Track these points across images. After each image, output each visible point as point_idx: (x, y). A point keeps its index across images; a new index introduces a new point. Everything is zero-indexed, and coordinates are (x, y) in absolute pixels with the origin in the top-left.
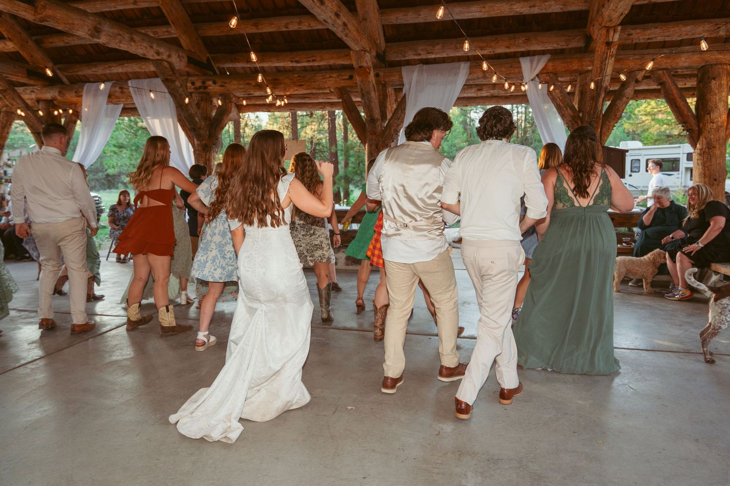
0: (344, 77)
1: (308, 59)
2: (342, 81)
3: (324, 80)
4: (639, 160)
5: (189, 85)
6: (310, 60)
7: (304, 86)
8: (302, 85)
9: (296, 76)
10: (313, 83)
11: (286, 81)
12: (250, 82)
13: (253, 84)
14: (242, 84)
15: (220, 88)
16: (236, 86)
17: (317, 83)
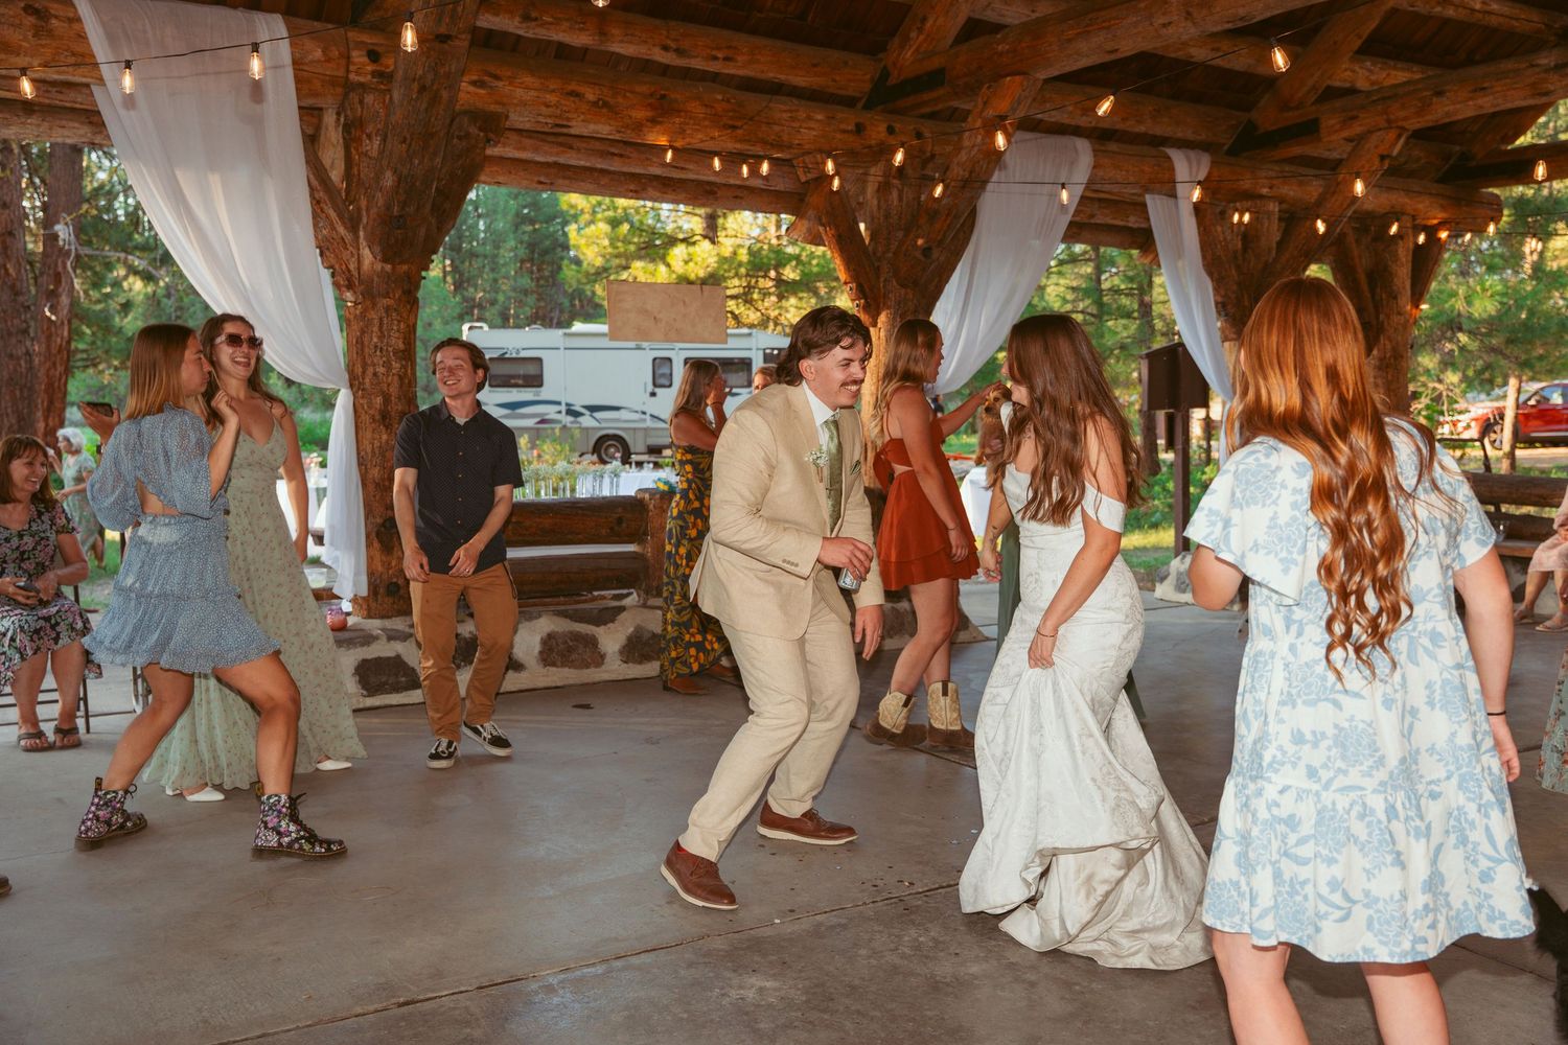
0: (843, 126)
1: (714, 53)
2: (839, 136)
3: (794, 125)
4: (670, 360)
5: (359, 57)
6: (720, 55)
7: (740, 132)
8: (734, 127)
9: (720, 97)
10: (764, 128)
11: (696, 108)
12: (581, 89)
13: (591, 97)
14: (553, 91)
15: (471, 89)
16: (533, 93)
17: (776, 128)
